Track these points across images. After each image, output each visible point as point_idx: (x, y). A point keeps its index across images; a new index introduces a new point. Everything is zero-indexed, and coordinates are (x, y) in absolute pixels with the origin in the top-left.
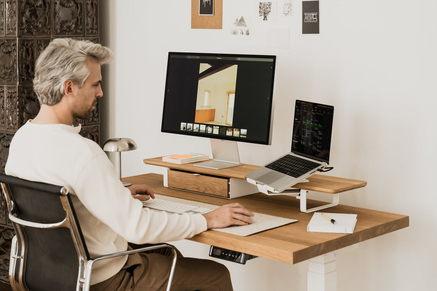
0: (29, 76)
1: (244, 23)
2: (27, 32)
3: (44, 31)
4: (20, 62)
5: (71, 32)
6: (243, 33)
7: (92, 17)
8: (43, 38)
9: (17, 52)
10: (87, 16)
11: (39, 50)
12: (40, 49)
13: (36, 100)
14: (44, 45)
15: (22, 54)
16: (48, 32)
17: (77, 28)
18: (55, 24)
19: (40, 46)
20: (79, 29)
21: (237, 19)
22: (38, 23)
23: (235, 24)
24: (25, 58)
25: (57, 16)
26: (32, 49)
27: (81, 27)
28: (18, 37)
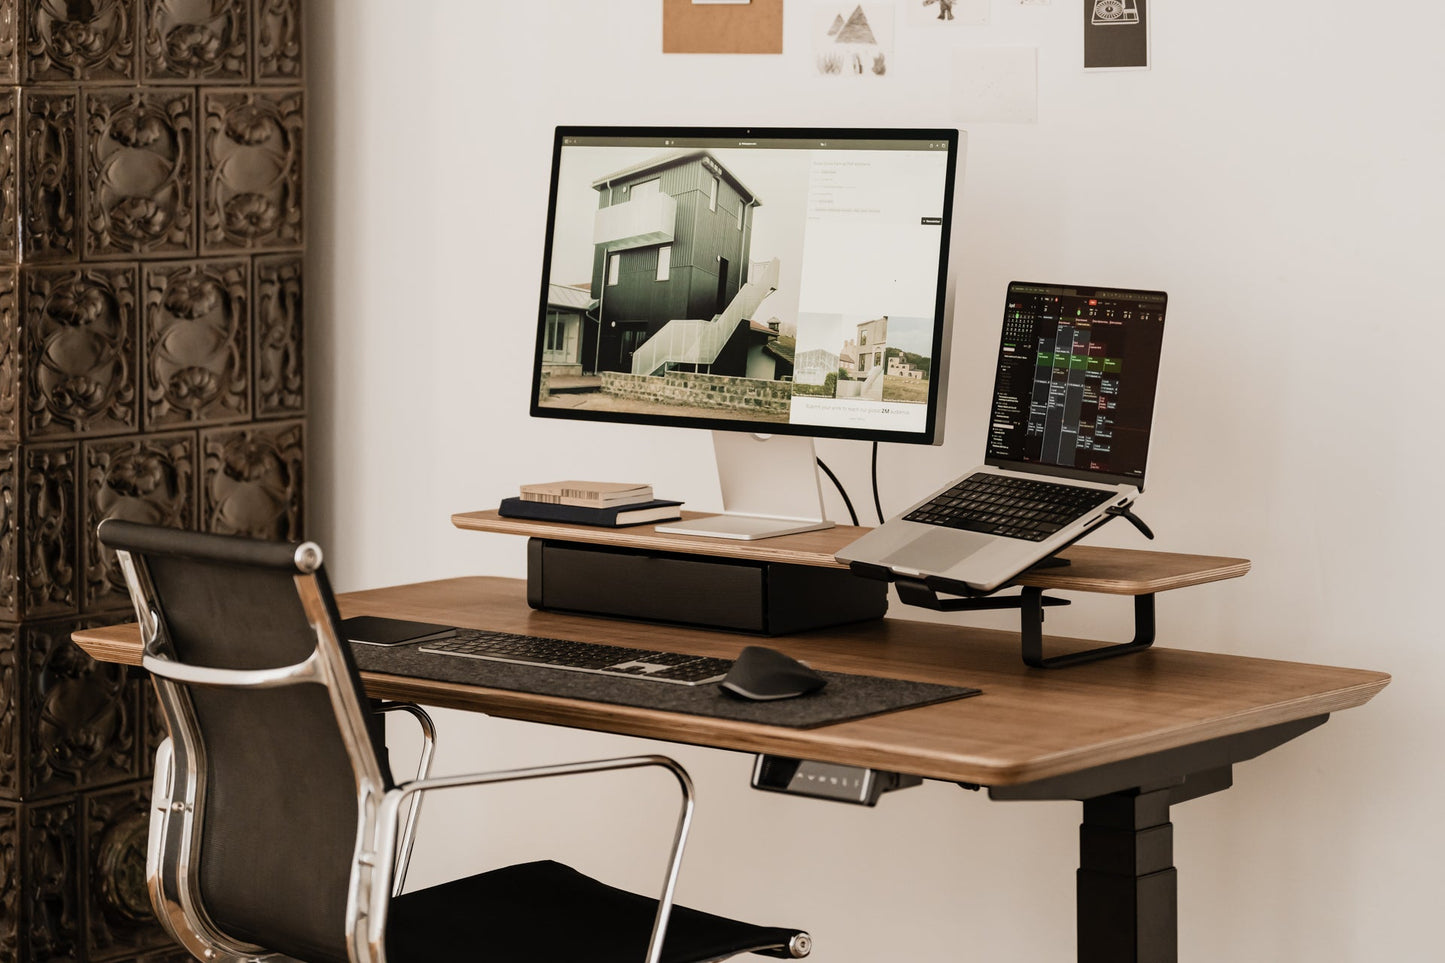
0: (61, 232)
1: (865, 32)
2: (51, 65)
3: (113, 64)
4: (27, 179)
5: (205, 67)
6: (861, 67)
7: (282, 10)
8: (109, 91)
9: (18, 143)
10: (262, 9)
11: (92, 135)
12: (98, 132)
13: (82, 322)
14: (112, 114)
15: (34, 148)
16: (125, 67)
17: (227, 51)
18: (148, 36)
19: (98, 121)
20: (233, 57)
21: (839, 16)
22: (88, 36)
23: (831, 33)
24: (46, 165)
25: (156, 8)
26: (69, 130)
27: (240, 50)
28: (20, 85)
